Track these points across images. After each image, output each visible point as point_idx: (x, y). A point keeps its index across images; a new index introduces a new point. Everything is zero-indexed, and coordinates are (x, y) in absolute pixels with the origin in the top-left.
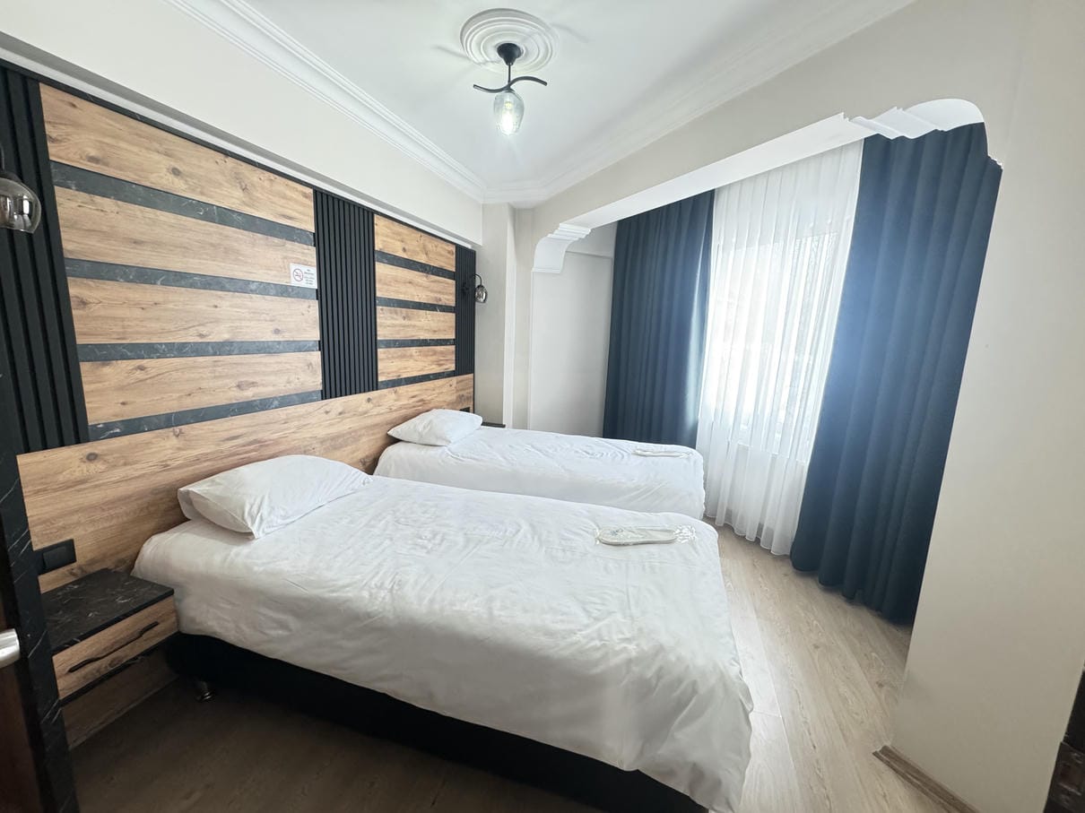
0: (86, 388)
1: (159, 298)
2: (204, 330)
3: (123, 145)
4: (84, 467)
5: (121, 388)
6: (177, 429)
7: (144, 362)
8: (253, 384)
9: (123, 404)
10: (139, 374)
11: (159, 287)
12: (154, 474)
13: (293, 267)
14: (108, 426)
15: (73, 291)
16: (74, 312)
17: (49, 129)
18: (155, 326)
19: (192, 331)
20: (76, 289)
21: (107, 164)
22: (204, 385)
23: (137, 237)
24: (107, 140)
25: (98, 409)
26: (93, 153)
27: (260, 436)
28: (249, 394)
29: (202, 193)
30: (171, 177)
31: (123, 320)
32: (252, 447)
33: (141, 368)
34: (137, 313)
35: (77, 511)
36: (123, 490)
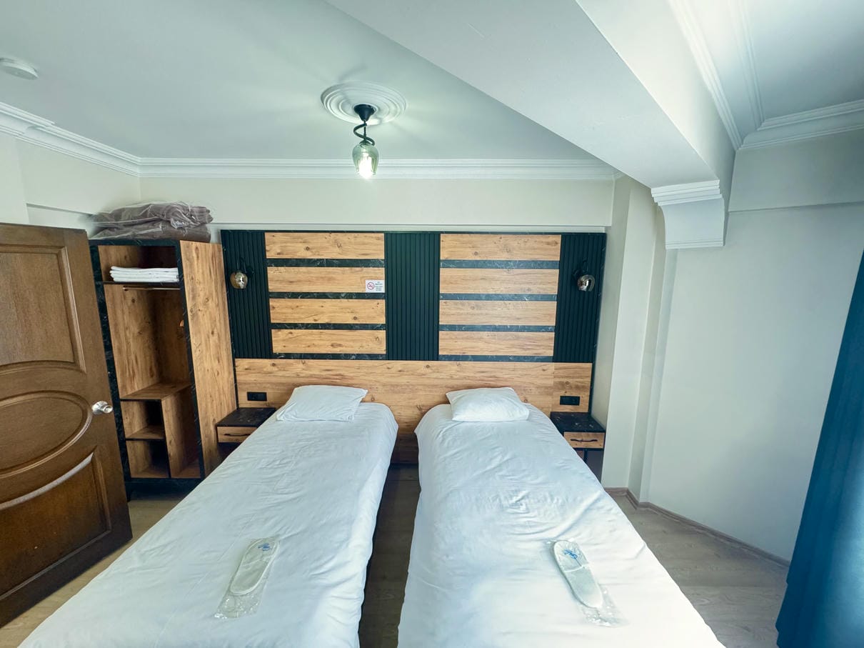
0: (273, 339)
1: (298, 304)
2: (316, 318)
3: (289, 244)
4: (272, 367)
5: (284, 340)
6: (303, 360)
7: (293, 331)
8: (340, 345)
9: (284, 346)
10: (290, 335)
11: (299, 299)
12: (293, 377)
13: (367, 282)
14: (280, 354)
15: (271, 304)
16: (271, 311)
17: (267, 248)
18: (296, 316)
19: (311, 318)
20: (272, 302)
21: (283, 254)
22: (316, 343)
23: (291, 280)
24: (284, 245)
25: (277, 348)
26: (279, 251)
27: (341, 373)
28: (337, 350)
29: (318, 255)
30: (306, 252)
31: (285, 313)
32: (338, 377)
33: (291, 333)
34: (290, 311)
35: (268, 383)
36: (283, 380)
